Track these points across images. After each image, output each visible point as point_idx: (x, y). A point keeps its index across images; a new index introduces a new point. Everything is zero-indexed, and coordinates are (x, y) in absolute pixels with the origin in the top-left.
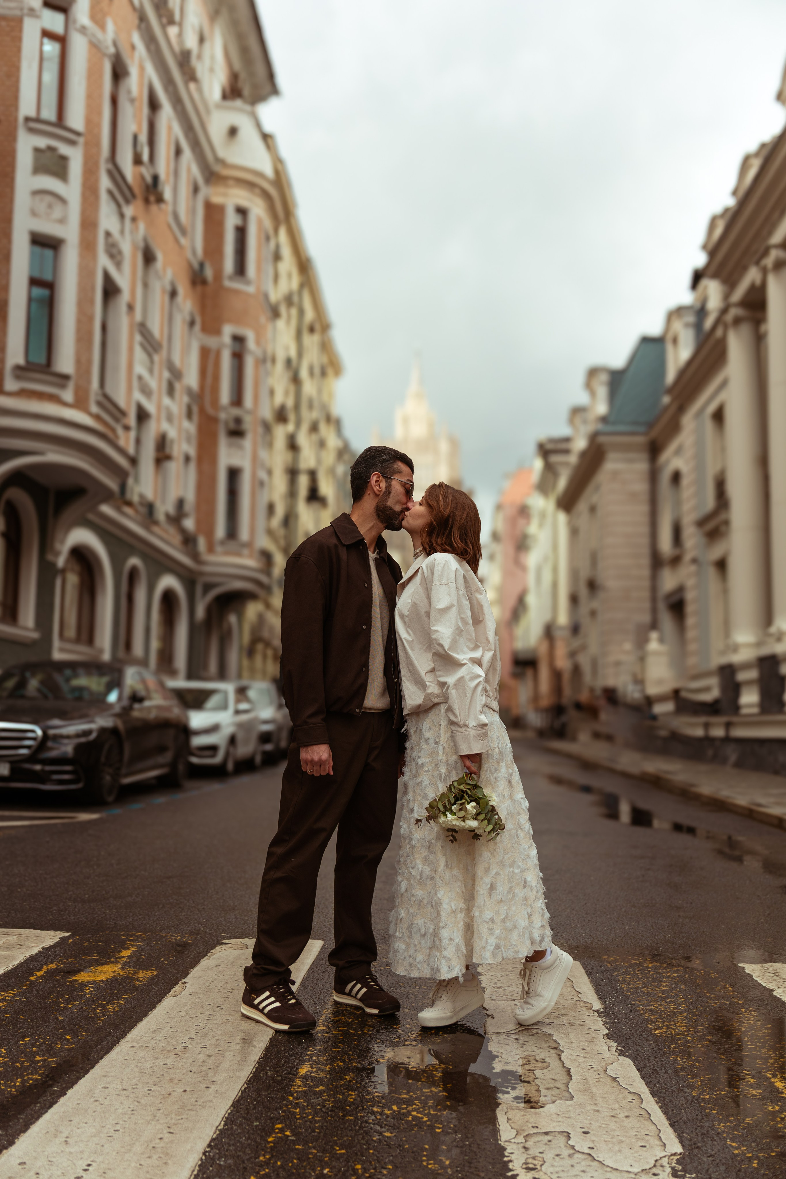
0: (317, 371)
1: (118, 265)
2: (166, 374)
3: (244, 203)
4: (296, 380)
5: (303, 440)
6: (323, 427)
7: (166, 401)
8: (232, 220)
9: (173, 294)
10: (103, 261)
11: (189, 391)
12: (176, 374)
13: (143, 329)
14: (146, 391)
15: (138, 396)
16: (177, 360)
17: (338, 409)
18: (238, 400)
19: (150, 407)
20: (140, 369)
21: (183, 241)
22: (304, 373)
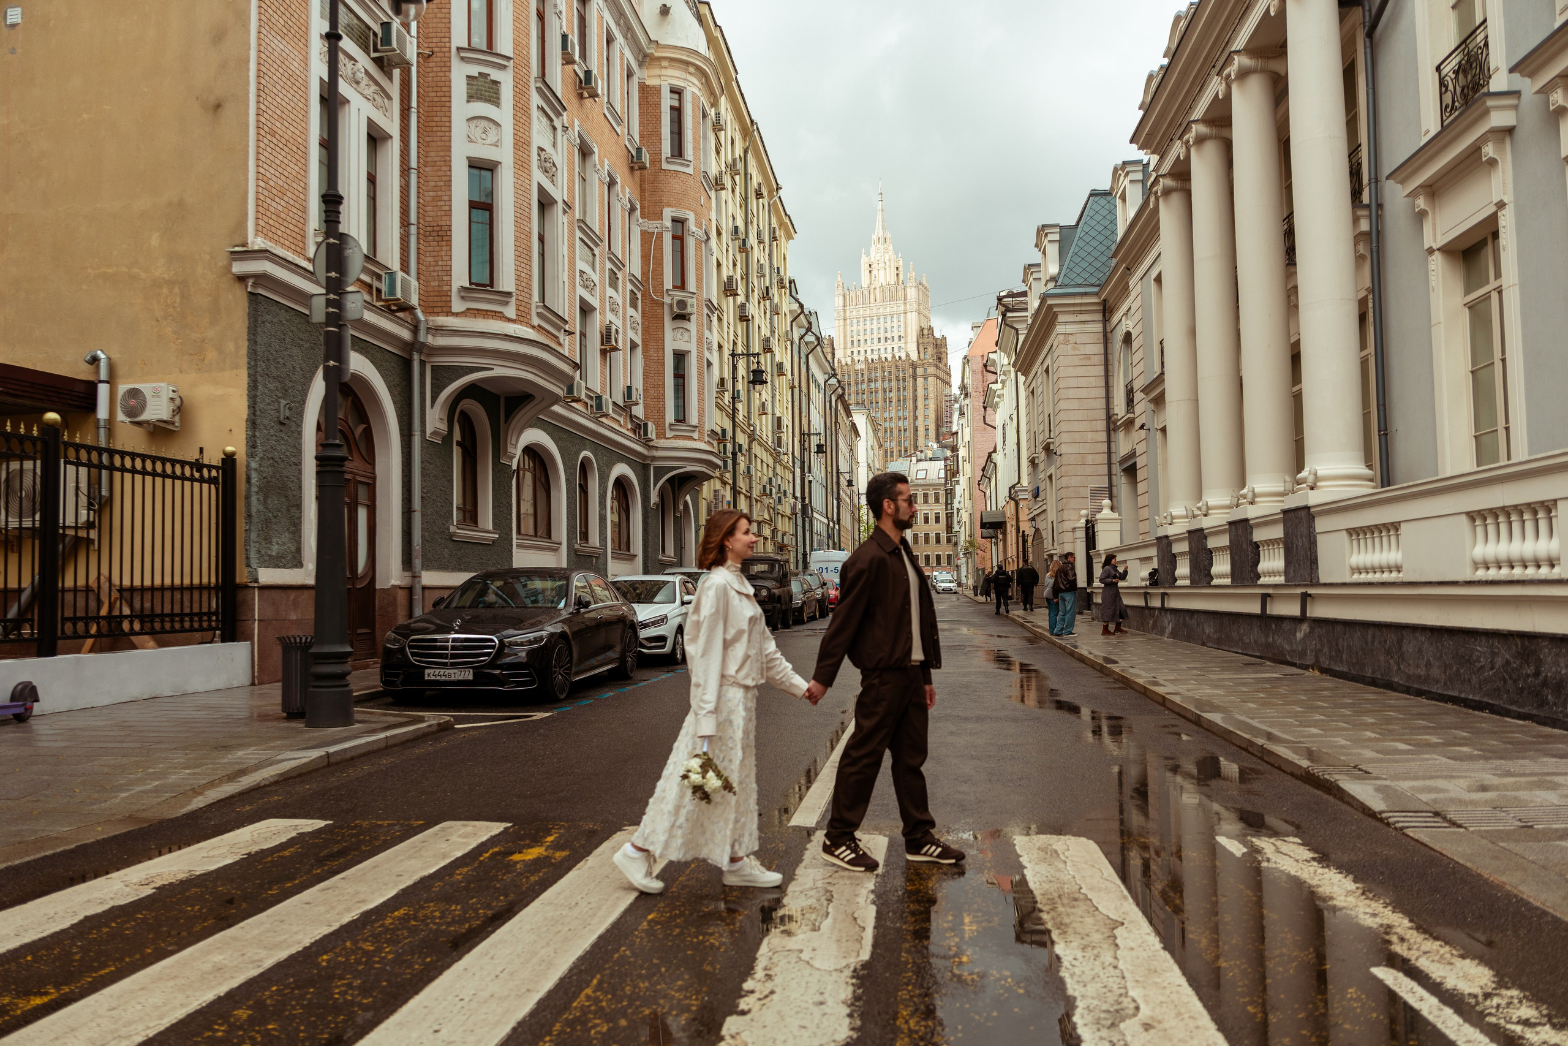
0: (766, 237)
1: (552, 179)
2: (609, 265)
3: (680, 83)
4: (744, 248)
5: (753, 309)
6: (774, 291)
7: (610, 292)
8: (667, 101)
9: (612, 184)
10: (538, 176)
11: (633, 279)
12: (618, 264)
13: (583, 224)
14: (589, 286)
15: (581, 291)
16: (619, 252)
17: (790, 273)
18: (681, 285)
19: (594, 302)
20: (581, 265)
21: (618, 130)
22: (753, 240)
